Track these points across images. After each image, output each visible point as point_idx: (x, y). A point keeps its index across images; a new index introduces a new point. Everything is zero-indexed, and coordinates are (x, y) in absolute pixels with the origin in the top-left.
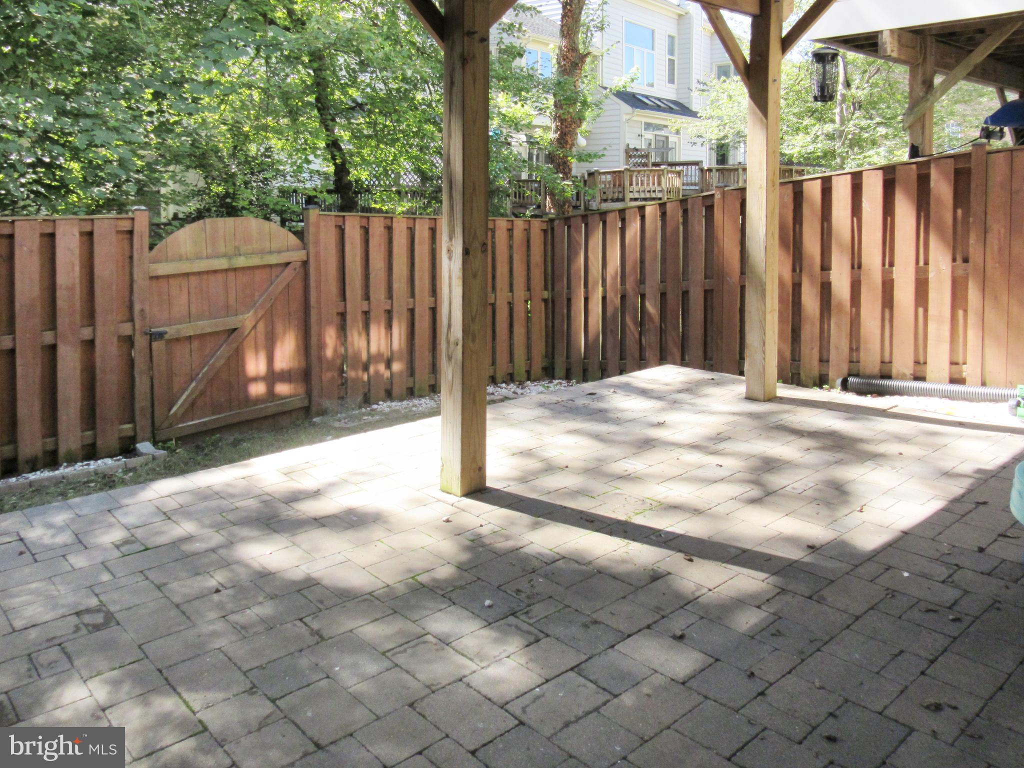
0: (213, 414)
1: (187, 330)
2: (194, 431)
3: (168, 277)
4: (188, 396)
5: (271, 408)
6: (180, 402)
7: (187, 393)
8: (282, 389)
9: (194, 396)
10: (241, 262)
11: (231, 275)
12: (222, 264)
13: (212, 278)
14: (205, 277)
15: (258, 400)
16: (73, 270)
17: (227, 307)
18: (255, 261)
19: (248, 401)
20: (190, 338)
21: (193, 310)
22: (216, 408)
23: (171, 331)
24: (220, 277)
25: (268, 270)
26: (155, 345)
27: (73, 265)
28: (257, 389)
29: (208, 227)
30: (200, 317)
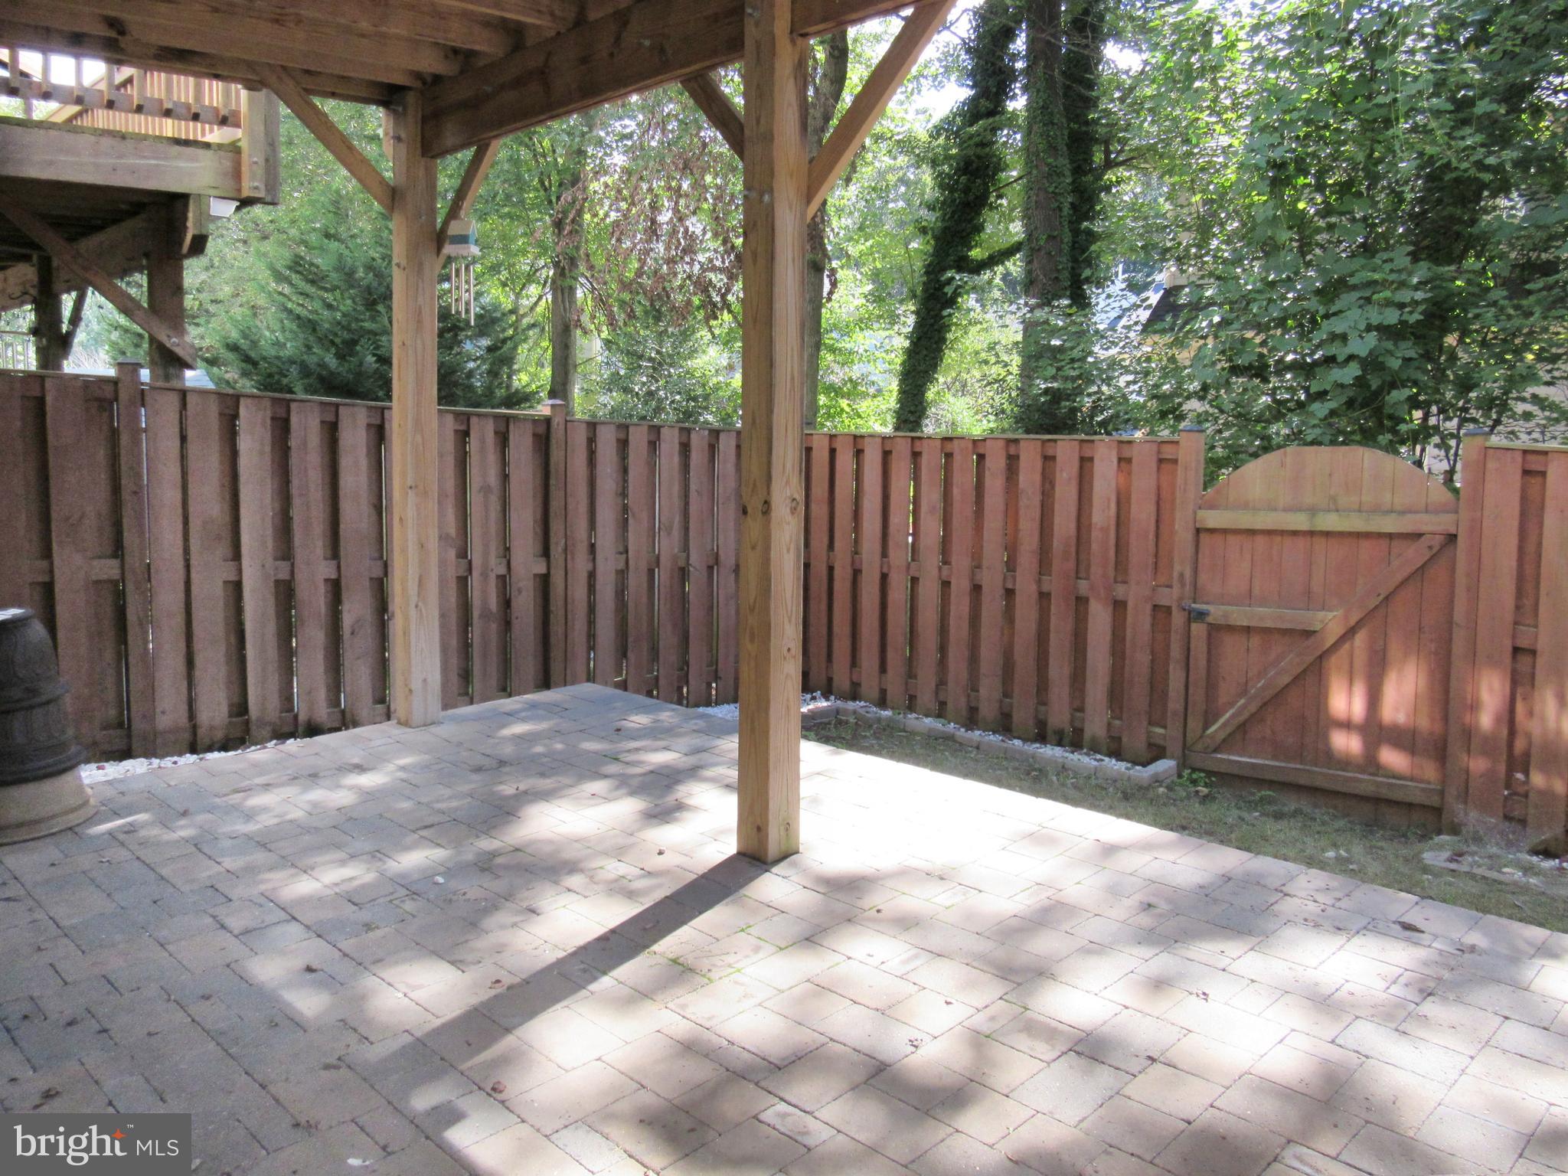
0: (1275, 757)
1: (1239, 615)
2: (1236, 771)
3: (1225, 532)
4: (1233, 717)
5: (1366, 783)
6: (1222, 721)
7: (1231, 712)
8: (1392, 758)
9: (1242, 719)
10: (1330, 522)
11: (1320, 544)
12: (1299, 521)
13: (1288, 541)
14: (1278, 539)
15: (1345, 763)
16: (1109, 507)
17: (1308, 593)
18: (1357, 524)
19: (1329, 757)
20: (1248, 630)
21: (1256, 591)
22: (1278, 750)
23: (1216, 612)
24: (1301, 543)
25: (1384, 543)
26: (1194, 626)
27: (1109, 500)
28: (1348, 744)
29: (1289, 460)
30: (1263, 602)
